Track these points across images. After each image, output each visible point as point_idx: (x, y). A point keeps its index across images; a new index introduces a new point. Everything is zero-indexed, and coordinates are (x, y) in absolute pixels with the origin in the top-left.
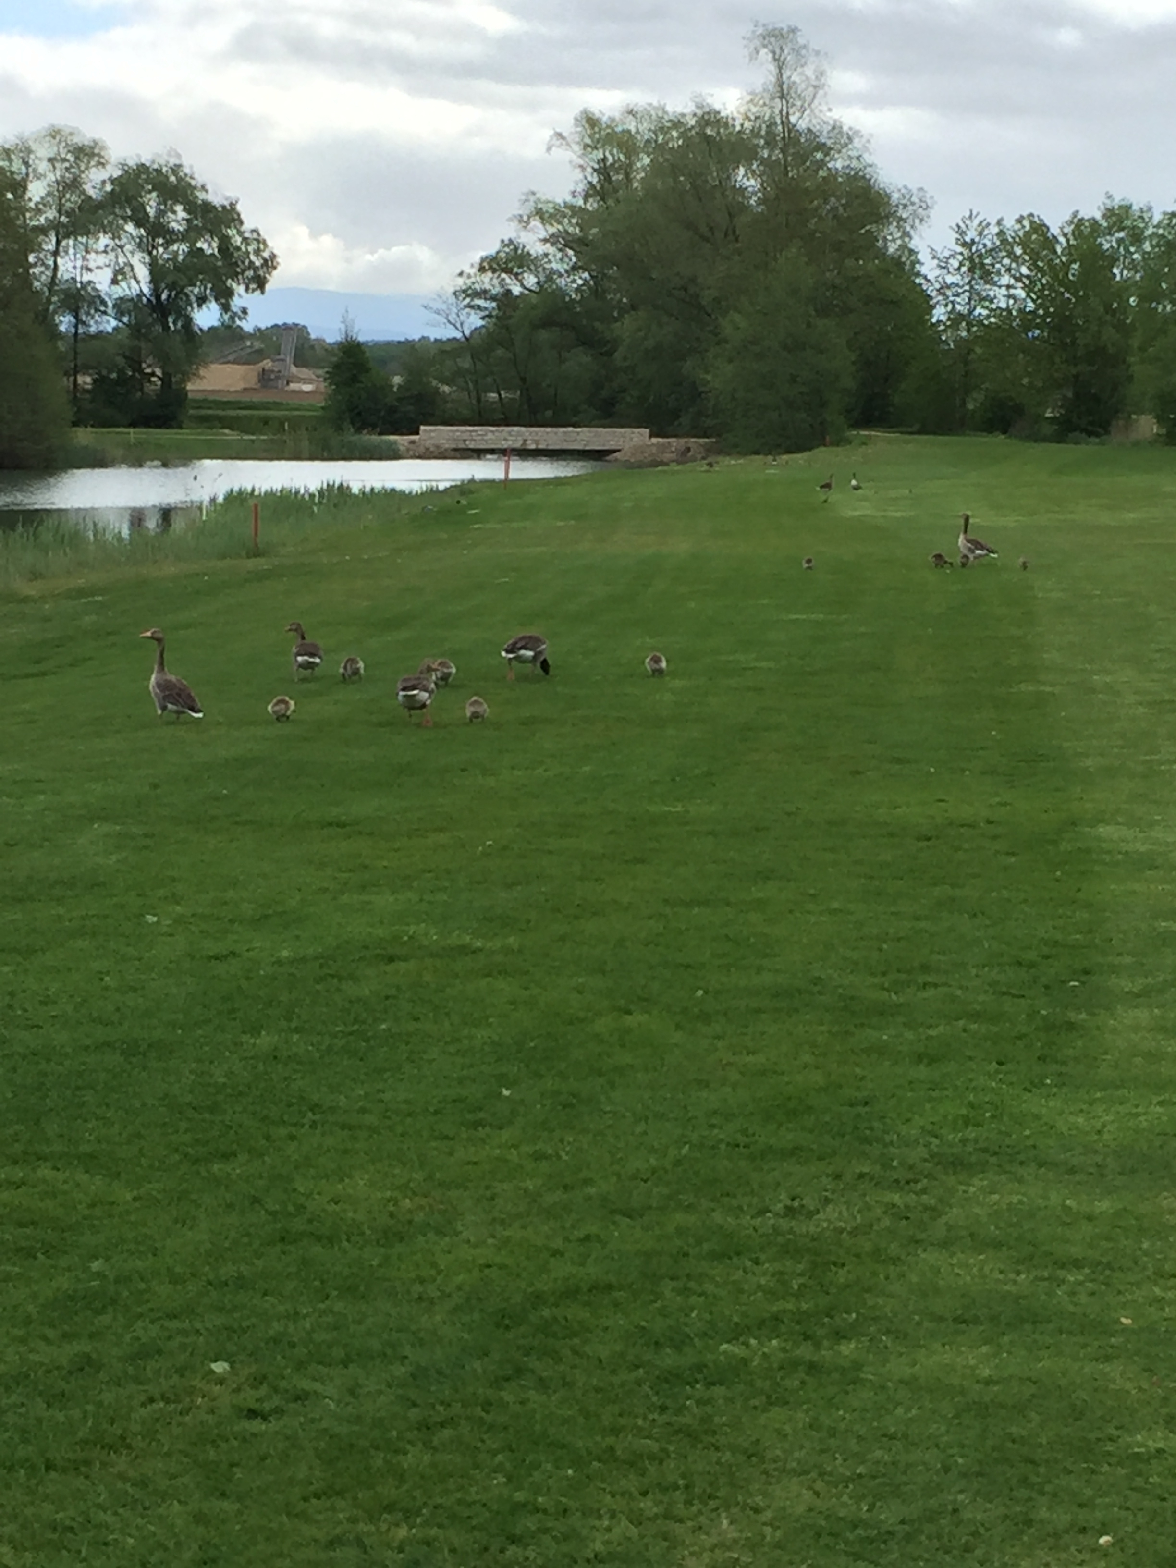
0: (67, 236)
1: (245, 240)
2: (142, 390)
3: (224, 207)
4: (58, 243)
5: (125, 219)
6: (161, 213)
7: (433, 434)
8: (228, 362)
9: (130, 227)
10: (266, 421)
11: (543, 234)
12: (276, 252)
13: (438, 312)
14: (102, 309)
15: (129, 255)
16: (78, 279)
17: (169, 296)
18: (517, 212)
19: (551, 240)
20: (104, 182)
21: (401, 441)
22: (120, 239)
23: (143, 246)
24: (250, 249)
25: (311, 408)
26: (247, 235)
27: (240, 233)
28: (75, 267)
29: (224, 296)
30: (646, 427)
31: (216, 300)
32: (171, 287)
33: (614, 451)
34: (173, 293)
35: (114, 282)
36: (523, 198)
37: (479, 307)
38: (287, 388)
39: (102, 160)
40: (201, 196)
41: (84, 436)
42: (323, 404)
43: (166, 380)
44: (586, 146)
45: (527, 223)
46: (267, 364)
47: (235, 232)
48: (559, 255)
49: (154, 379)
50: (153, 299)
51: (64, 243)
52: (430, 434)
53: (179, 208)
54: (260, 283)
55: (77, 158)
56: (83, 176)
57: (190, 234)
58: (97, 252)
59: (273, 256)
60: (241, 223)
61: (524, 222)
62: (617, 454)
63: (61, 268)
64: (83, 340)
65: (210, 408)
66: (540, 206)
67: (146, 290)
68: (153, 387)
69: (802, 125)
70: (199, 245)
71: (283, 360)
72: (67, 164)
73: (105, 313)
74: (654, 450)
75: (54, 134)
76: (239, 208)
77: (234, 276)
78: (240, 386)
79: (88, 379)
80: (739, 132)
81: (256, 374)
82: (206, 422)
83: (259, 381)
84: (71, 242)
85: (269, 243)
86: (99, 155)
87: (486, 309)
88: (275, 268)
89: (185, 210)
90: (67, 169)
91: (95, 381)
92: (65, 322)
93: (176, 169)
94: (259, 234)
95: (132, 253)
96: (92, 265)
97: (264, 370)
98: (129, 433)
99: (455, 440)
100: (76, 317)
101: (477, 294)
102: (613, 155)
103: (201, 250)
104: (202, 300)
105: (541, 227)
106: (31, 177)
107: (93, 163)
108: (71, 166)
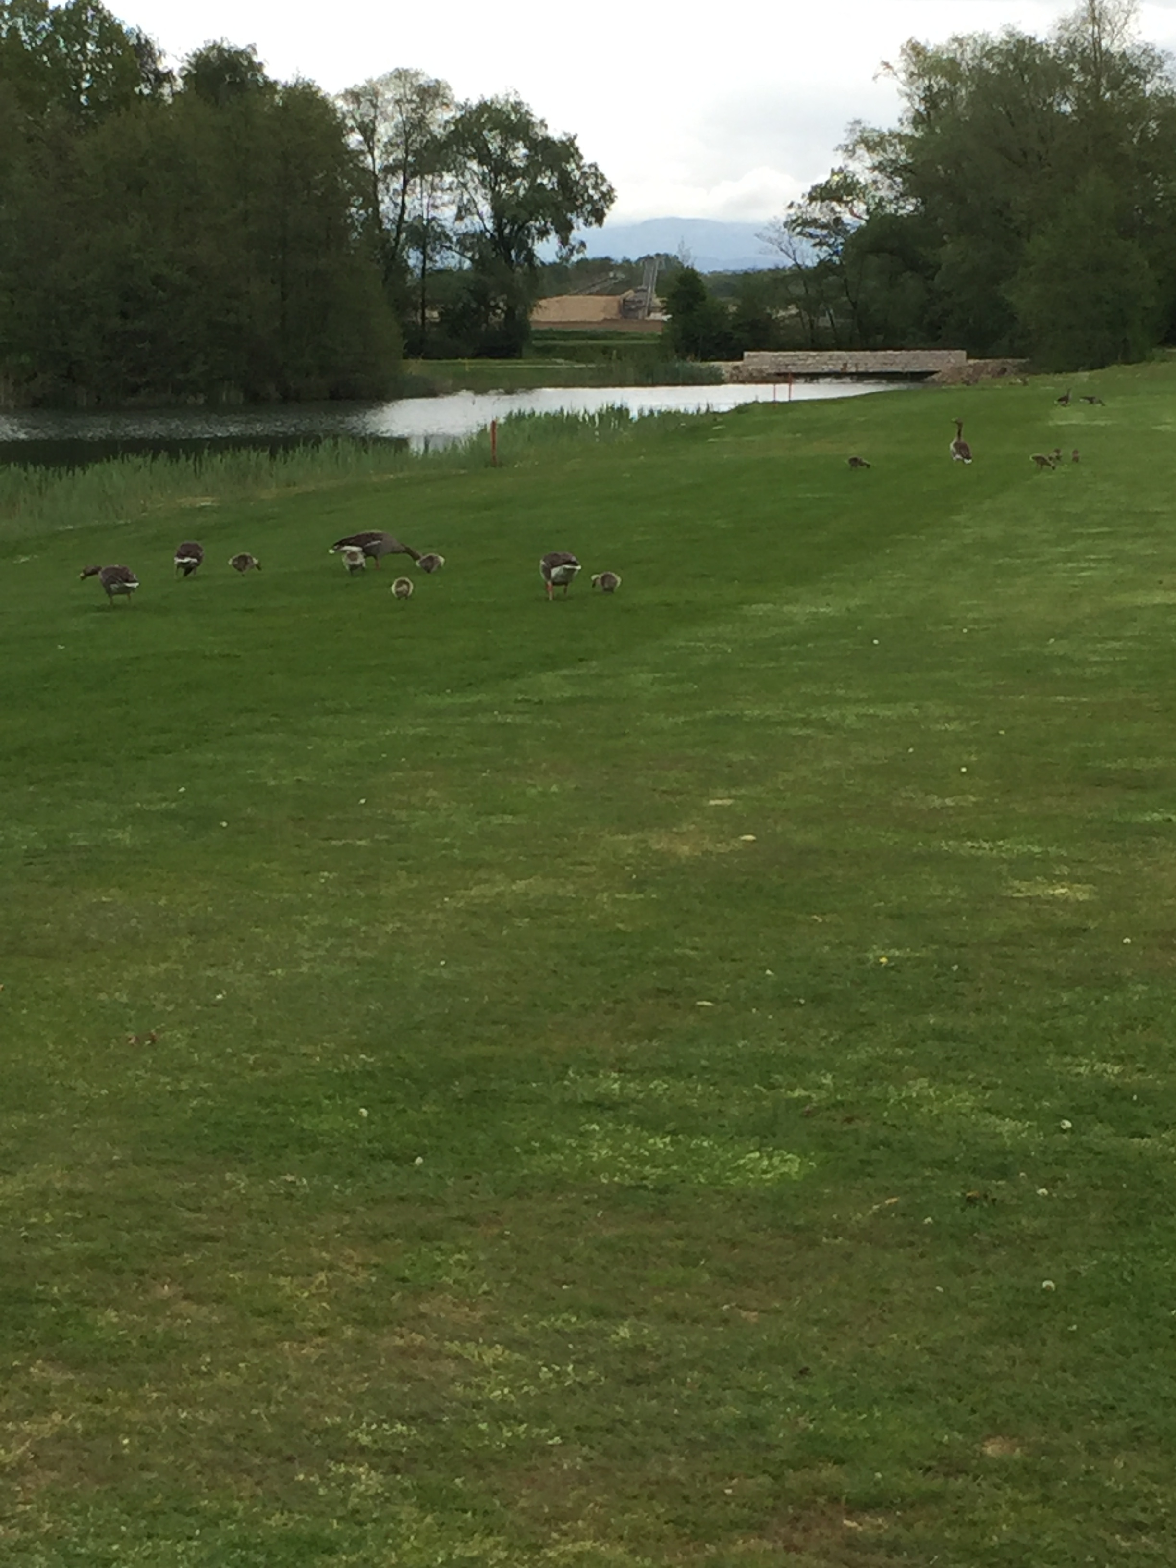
0: (413, 175)
1: (584, 174)
2: (486, 322)
3: (562, 142)
4: (406, 182)
5: (471, 157)
6: (504, 151)
7: (755, 360)
8: (590, 294)
9: (474, 165)
10: (606, 350)
11: (869, 163)
12: (613, 186)
13: (770, 240)
14: (448, 244)
15: (472, 192)
16: (425, 217)
17: (512, 230)
18: (843, 142)
19: (879, 167)
20: (447, 122)
21: (725, 367)
22: (463, 175)
23: (486, 183)
24: (588, 183)
25: (652, 336)
26: (586, 169)
27: (579, 167)
28: (421, 205)
29: (564, 229)
30: (962, 349)
31: (557, 232)
32: (512, 222)
33: (932, 373)
34: (516, 227)
35: (459, 217)
36: (849, 127)
37: (811, 236)
38: (647, 318)
39: (445, 101)
40: (541, 132)
41: (415, 367)
42: (660, 333)
43: (510, 313)
44: (912, 74)
45: (854, 152)
46: (630, 294)
47: (573, 166)
48: (888, 182)
49: (499, 311)
50: (496, 234)
51: (412, 182)
53: (520, 144)
54: (599, 216)
55: (422, 100)
56: (428, 116)
57: (531, 170)
58: (442, 190)
59: (611, 190)
60: (581, 157)
61: (850, 151)
62: (935, 376)
63: (409, 205)
64: (430, 275)
65: (554, 339)
66: (866, 135)
67: (490, 225)
68: (496, 319)
69: (1115, 49)
70: (539, 180)
71: (645, 291)
72: (413, 106)
73: (450, 248)
74: (971, 371)
75: (400, 75)
76: (577, 143)
77: (575, 209)
78: (601, 317)
79: (435, 314)
80: (1054, 57)
81: (616, 305)
82: (546, 352)
83: (620, 312)
84: (418, 180)
85: (606, 176)
86: (444, 96)
87: (817, 236)
88: (612, 201)
89: (525, 147)
90: (413, 110)
91: (440, 314)
92: (413, 258)
93: (517, 107)
94: (596, 169)
95: (476, 189)
96: (438, 202)
97: (624, 301)
98: (464, 364)
99: (778, 365)
100: (424, 253)
101: (806, 223)
102: (940, 82)
103: (541, 184)
104: (543, 233)
105: (867, 155)
106: (379, 118)
107: (437, 103)
108: (418, 107)
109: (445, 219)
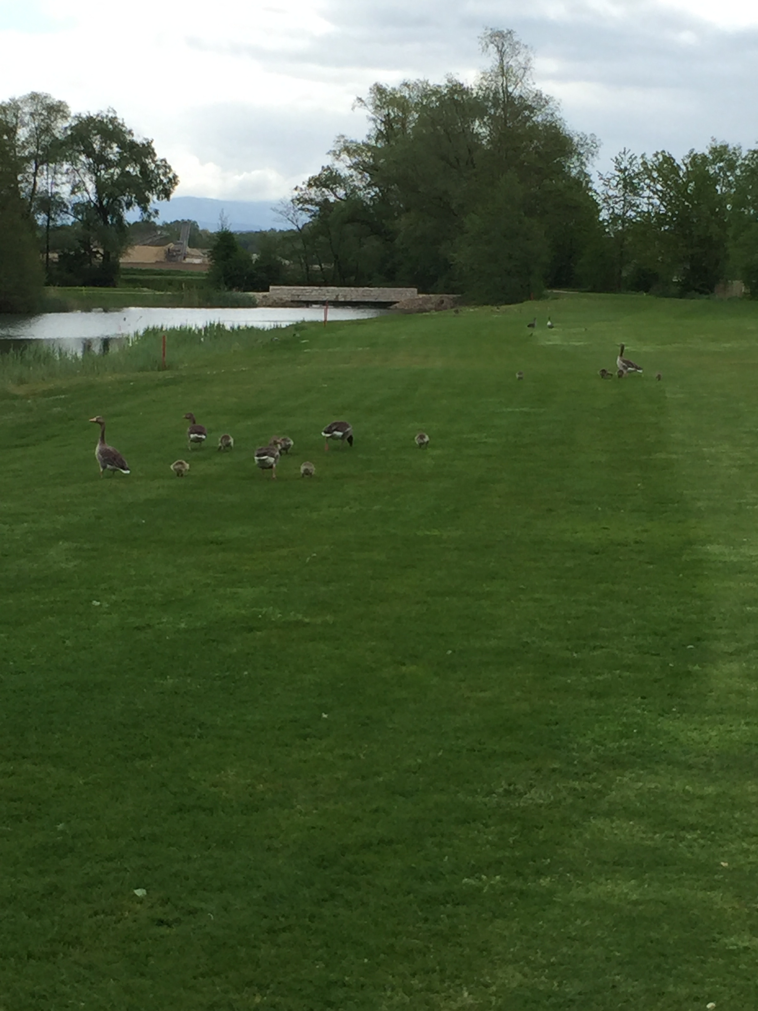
0: (42, 163)
1: (157, 166)
2: (90, 262)
3: (143, 145)
4: (37, 167)
5: (80, 152)
6: (103, 149)
7: (278, 292)
8: (145, 245)
9: (83, 158)
10: (170, 283)
11: (349, 163)
12: (177, 174)
13: (281, 213)
14: (65, 210)
15: (82, 176)
16: (50, 191)
17: (108, 202)
18: (333, 149)
19: (355, 166)
20: (66, 128)
21: (258, 296)
22: (76, 165)
23: (91, 169)
24: (161, 171)
25: (200, 274)
26: (158, 163)
27: (154, 162)
28: (47, 183)
29: (143, 202)
30: (416, 287)
31: (139, 204)
32: (109, 196)
33: (395, 303)
34: (111, 200)
35: (73, 192)
36: (337, 139)
37: (308, 210)
38: (184, 262)
39: (65, 115)
40: (129, 138)
41: (53, 292)
42: (207, 272)
43: (106, 256)
44: (377, 106)
45: (339, 155)
46: (171, 246)
47: (150, 161)
48: (360, 176)
49: (98, 255)
50: (98, 204)
51: (40, 168)
52: (276, 291)
53: (115, 145)
54: (167, 194)
55: (49, 113)
56: (53, 124)
57: (122, 162)
58: (62, 174)
59: (175, 177)
60: (155, 155)
61: (336, 155)
62: (397, 305)
63: (39, 184)
64: (53, 230)
65: (134, 274)
66: (347, 144)
67: (93, 198)
68: (98, 261)
69: (516, 93)
70: (127, 169)
71: (181, 244)
72: (42, 117)
73: (66, 212)
74: (420, 302)
75: (34, 97)
76: (153, 145)
77: (151, 189)
78: (153, 261)
79: (56, 255)
80: (475, 98)
81: (163, 252)
82: (134, 283)
83: (166, 257)
84: (45, 167)
85: (172, 168)
86: (63, 111)
87: (312, 211)
88: (176, 184)
89: (118, 147)
90: (42, 120)
91: (60, 256)
92: (41, 219)
93: (113, 120)
94: (166, 162)
95: (84, 174)
96: (59, 182)
97: (169, 249)
98: (82, 290)
99: (293, 295)
100: (48, 215)
101: (306, 201)
102: (394, 112)
103: (128, 172)
104: (129, 205)
105: (348, 158)
106: (19, 125)
107: (59, 116)
108: (45, 118)
109: (64, 193)
